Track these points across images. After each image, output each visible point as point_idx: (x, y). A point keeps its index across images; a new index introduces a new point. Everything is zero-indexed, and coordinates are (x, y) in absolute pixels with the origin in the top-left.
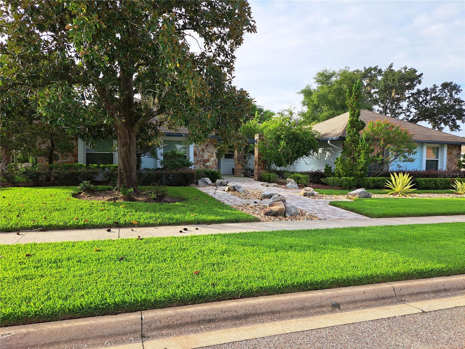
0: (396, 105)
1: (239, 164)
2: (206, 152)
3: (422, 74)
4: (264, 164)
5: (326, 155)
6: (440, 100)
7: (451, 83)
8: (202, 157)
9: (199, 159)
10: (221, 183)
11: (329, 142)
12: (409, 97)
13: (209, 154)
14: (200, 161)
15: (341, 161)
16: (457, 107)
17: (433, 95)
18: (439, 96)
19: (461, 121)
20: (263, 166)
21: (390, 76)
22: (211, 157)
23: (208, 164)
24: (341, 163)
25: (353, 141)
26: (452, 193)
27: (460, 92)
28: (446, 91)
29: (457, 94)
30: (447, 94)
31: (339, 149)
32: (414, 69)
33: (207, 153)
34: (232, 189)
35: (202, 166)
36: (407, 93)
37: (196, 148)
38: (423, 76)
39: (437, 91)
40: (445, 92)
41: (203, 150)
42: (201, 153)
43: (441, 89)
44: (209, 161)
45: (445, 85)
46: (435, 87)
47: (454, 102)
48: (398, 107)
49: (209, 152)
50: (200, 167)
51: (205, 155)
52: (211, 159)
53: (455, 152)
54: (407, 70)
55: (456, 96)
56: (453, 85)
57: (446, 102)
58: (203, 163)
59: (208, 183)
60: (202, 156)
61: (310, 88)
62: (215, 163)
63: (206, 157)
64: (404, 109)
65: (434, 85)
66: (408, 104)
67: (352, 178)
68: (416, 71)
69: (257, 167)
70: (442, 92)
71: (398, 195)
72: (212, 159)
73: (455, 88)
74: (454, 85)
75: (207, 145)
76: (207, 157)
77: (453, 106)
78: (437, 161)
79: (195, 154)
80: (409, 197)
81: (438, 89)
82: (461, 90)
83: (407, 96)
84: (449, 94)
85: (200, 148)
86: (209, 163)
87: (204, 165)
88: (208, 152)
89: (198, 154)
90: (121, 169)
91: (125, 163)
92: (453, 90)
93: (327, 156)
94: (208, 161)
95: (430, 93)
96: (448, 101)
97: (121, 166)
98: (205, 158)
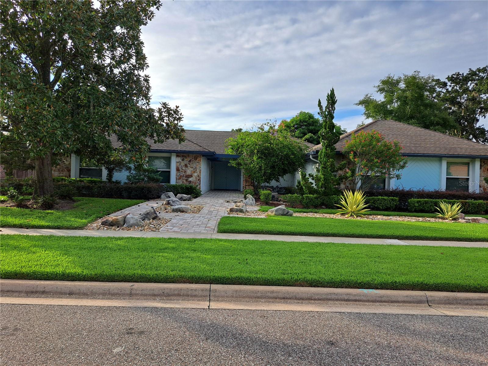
2: (189, 167)
9: (182, 175)
11: (311, 157)
13: (192, 169)
14: (183, 176)
20: (250, 182)
22: (194, 172)
23: (190, 179)
33: (191, 169)
35: (185, 181)
37: (178, 164)
41: (186, 166)
42: (184, 168)
49: (192, 168)
50: (183, 182)
51: (188, 170)
52: (194, 174)
58: (186, 178)
60: (185, 172)
61: (371, 98)
62: (198, 179)
63: (189, 172)
72: (196, 174)
75: (190, 161)
78: (468, 179)
79: (178, 170)
85: (183, 164)
86: (192, 178)
87: (186, 180)
89: (180, 169)
94: (191, 176)
98: (188, 174)
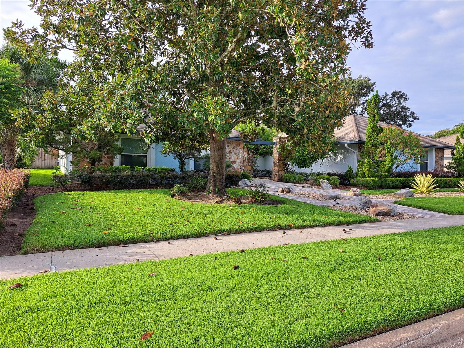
0: (352, 110)
1: (249, 165)
2: (233, 154)
3: (375, 83)
4: (283, 166)
5: (337, 157)
6: (389, 106)
7: (400, 92)
8: (229, 159)
10: (261, 184)
11: (346, 145)
12: (364, 103)
15: (367, 164)
16: (402, 113)
17: (384, 102)
18: (390, 103)
19: (406, 126)
20: (282, 167)
21: (350, 83)
22: (238, 158)
24: (368, 165)
25: (373, 145)
26: (457, 191)
27: (407, 100)
28: (396, 99)
29: (405, 102)
30: (396, 101)
31: (355, 151)
32: (368, 78)
34: (287, 190)
36: (362, 100)
38: (376, 85)
39: (388, 98)
40: (394, 100)
41: (230, 152)
42: (229, 155)
43: (391, 97)
44: (236, 163)
45: (395, 94)
46: (386, 95)
47: (401, 109)
48: (354, 112)
51: (232, 157)
52: (237, 160)
53: (440, 155)
54: (362, 78)
55: (403, 104)
56: (401, 94)
57: (393, 109)
59: (247, 185)
62: (241, 165)
64: (358, 113)
65: (386, 94)
66: (362, 109)
67: (377, 179)
68: (370, 80)
69: (276, 168)
70: (392, 100)
71: (424, 194)
72: (239, 161)
73: (404, 97)
74: (403, 94)
75: (234, 147)
76: (234, 159)
77: (399, 113)
78: (427, 163)
80: (434, 195)
81: (389, 97)
82: (409, 99)
83: (362, 102)
84: (397, 101)
85: (228, 150)
86: (235, 165)
88: (235, 154)
90: (214, 173)
91: (219, 167)
92: (401, 98)
93: (339, 158)
95: (381, 100)
96: (396, 108)
97: (215, 169)
98: (232, 160)
